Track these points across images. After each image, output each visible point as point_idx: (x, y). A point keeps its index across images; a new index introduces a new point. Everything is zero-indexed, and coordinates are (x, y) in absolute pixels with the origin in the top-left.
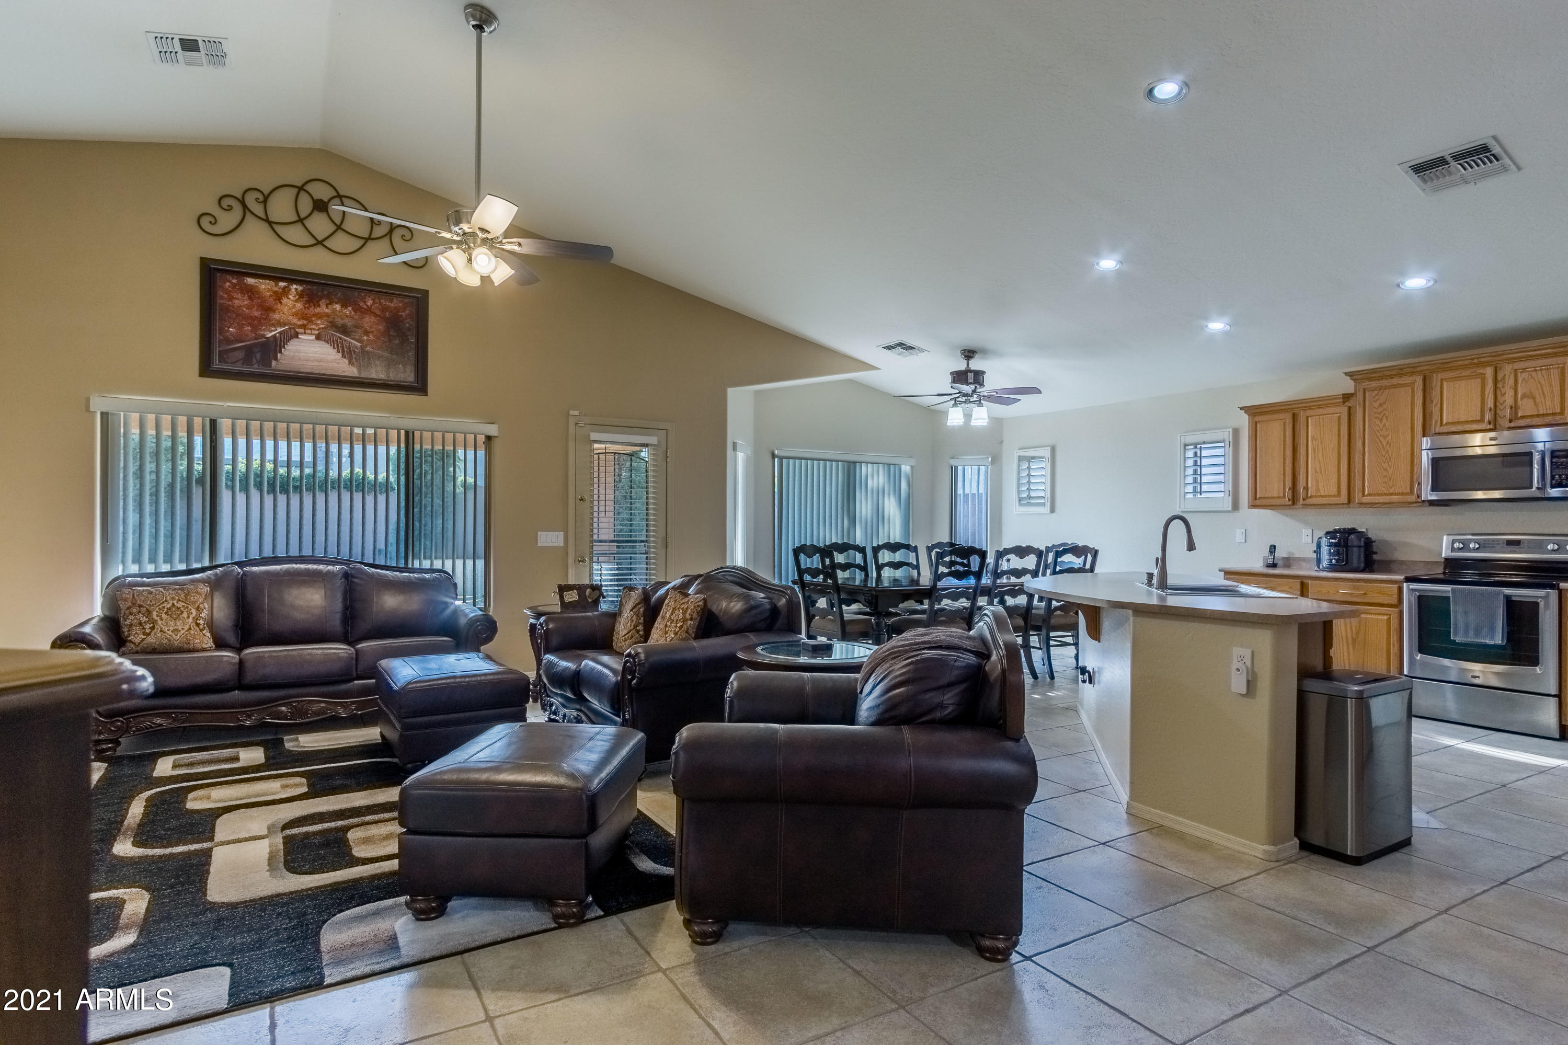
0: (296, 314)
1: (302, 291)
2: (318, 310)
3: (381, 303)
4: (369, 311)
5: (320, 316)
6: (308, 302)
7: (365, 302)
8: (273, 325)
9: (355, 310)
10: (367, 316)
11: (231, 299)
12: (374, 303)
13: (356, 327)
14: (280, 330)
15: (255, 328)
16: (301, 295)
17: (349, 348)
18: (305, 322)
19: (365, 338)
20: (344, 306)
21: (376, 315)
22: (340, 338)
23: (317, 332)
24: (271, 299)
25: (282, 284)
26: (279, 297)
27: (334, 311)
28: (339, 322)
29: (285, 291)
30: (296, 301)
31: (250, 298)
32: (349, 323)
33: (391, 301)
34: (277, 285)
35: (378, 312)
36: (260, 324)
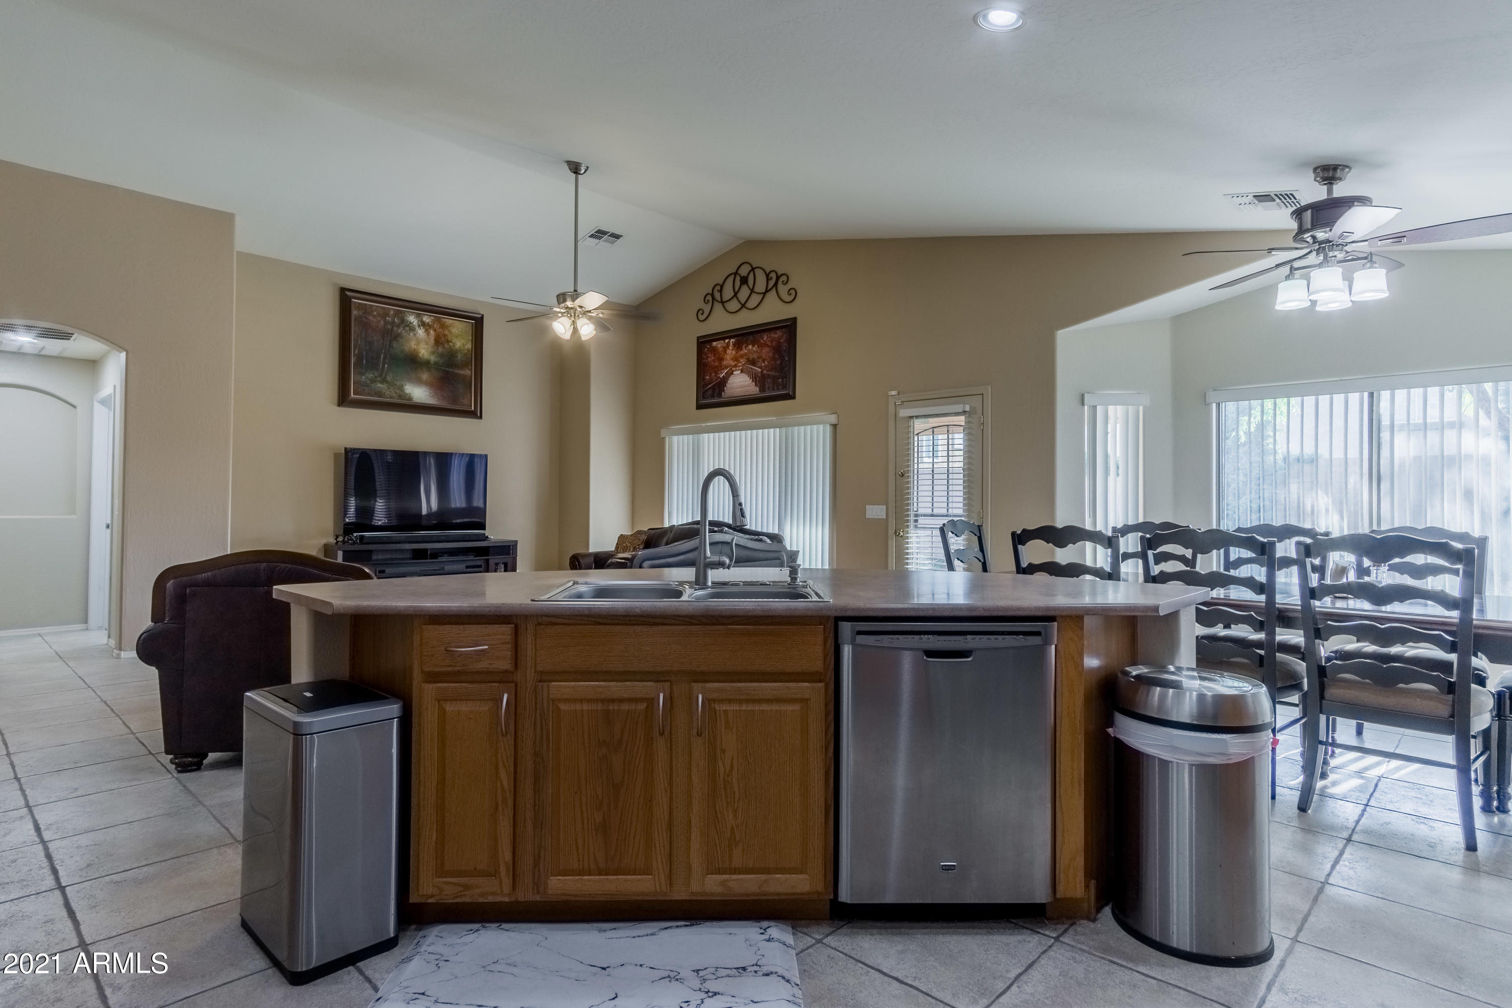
0: (732, 359)
1: (735, 342)
2: (742, 352)
3: (771, 337)
4: (766, 345)
5: (742, 356)
6: (737, 348)
7: (763, 339)
8: (723, 369)
9: (758, 347)
10: (764, 348)
11: (707, 358)
12: (768, 337)
13: (759, 358)
14: (726, 371)
15: (716, 373)
16: (734, 345)
17: (755, 374)
18: (736, 362)
19: (763, 365)
20: (753, 346)
21: (768, 346)
22: (752, 368)
23: (741, 368)
24: (722, 353)
25: (727, 341)
26: (725, 349)
27: (749, 350)
28: (751, 357)
29: (728, 344)
30: (732, 350)
31: (714, 355)
32: (755, 356)
33: (776, 333)
34: (724, 342)
35: (769, 344)
36: (718, 370)
